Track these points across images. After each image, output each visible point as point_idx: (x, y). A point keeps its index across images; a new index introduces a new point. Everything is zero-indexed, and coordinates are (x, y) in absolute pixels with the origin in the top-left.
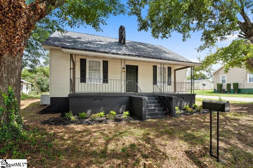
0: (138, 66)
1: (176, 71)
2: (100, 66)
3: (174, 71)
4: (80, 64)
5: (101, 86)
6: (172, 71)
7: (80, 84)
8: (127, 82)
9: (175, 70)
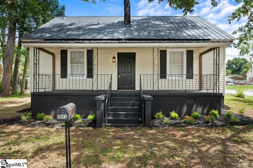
0: (135, 53)
1: (203, 56)
2: (83, 57)
3: (199, 56)
4: (60, 56)
5: (84, 82)
6: (194, 56)
7: (61, 79)
8: (119, 76)
9: (201, 54)
